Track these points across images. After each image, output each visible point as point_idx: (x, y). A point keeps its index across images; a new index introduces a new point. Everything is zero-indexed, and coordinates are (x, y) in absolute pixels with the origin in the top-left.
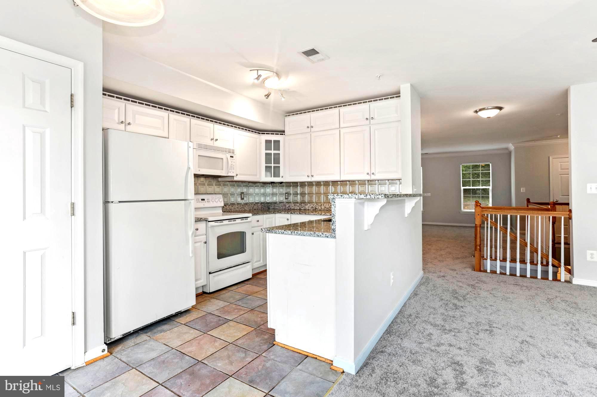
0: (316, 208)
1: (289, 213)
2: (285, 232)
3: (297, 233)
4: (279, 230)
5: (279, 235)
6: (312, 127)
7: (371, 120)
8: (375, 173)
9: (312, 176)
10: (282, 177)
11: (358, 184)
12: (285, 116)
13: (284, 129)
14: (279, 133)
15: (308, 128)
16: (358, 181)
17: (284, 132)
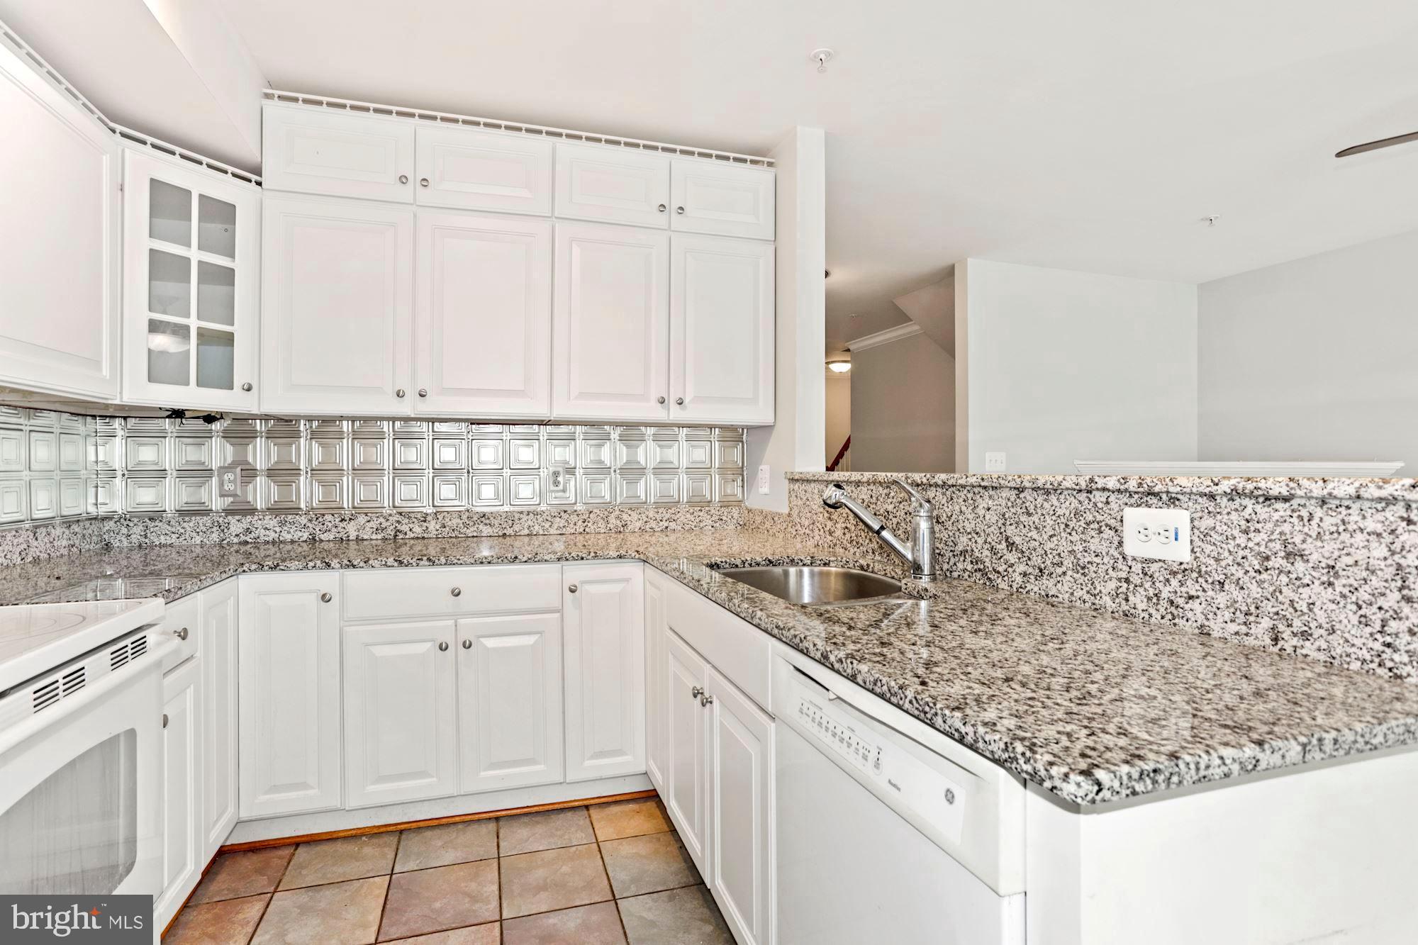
0: (400, 532)
1: (335, 563)
6: (425, 183)
7: (674, 216)
8: (687, 401)
9: (422, 396)
10: (249, 390)
11: (615, 435)
12: (268, 96)
13: (260, 160)
14: (230, 169)
15: (403, 183)
16: (616, 424)
17: (260, 175)
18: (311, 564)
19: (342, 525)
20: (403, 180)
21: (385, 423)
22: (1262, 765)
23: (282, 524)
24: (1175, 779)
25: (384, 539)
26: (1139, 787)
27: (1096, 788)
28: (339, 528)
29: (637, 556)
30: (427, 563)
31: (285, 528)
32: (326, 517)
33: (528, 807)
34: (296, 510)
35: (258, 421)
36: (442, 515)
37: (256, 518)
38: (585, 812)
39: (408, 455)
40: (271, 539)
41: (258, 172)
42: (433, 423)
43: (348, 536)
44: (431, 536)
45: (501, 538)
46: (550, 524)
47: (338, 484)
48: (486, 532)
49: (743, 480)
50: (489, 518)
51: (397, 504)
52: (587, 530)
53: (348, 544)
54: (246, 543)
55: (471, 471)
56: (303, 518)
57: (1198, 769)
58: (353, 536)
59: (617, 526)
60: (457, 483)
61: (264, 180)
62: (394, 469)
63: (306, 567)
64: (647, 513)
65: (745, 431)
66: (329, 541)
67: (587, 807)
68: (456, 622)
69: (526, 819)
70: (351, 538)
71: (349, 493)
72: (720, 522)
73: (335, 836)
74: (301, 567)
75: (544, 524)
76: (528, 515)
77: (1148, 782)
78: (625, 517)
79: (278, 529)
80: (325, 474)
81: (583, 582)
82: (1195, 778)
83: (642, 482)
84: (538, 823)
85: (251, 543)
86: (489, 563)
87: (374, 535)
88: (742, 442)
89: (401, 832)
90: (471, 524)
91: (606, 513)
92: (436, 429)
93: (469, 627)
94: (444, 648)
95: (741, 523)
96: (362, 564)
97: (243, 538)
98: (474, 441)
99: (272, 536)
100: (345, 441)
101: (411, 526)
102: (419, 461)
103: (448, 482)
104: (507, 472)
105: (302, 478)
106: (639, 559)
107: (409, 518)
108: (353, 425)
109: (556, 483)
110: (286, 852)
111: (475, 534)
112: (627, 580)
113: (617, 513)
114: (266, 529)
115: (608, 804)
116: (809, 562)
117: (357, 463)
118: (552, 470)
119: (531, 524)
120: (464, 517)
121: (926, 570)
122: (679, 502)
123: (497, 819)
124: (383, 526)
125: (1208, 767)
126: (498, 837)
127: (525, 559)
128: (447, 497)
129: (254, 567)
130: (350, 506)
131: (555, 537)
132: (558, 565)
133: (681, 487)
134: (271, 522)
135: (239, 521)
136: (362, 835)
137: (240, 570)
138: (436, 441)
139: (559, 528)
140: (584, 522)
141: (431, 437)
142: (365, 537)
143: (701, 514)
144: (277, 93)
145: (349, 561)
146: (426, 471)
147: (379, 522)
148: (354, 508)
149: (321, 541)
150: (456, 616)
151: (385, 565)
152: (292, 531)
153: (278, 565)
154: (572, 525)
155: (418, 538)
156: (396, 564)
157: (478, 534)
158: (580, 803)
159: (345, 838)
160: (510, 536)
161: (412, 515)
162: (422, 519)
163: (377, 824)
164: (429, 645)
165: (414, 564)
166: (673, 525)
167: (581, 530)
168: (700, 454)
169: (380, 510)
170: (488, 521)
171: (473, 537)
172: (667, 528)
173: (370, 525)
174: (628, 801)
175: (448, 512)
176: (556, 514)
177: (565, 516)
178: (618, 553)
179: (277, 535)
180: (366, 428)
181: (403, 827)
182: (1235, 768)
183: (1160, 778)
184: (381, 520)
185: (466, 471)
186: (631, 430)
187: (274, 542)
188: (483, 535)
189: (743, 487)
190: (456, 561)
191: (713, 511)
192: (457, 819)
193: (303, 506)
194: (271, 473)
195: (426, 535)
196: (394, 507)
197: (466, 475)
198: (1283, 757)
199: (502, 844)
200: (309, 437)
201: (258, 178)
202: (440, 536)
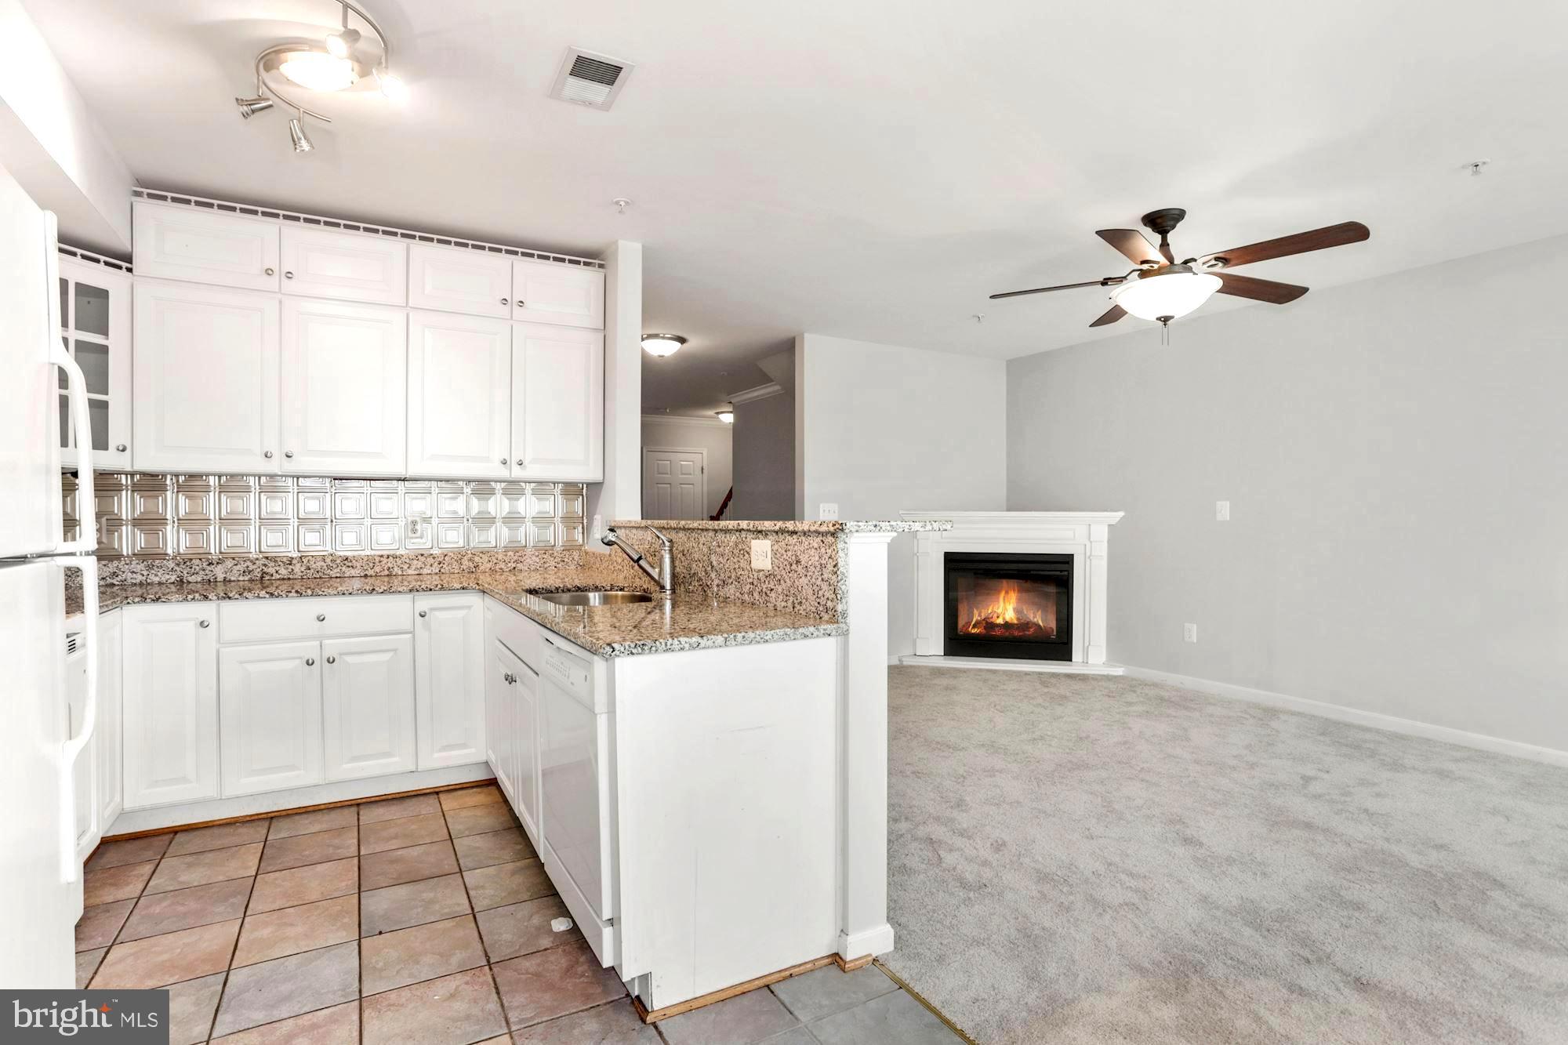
0: (267, 573)
1: (212, 596)
2: (703, 642)
3: (744, 637)
4: (681, 639)
5: (682, 653)
6: (290, 275)
7: (516, 307)
8: (526, 463)
9: (288, 456)
10: (123, 450)
11: (468, 490)
12: (138, 194)
13: (130, 250)
14: (103, 258)
15: (269, 274)
16: (469, 481)
17: (131, 263)
18: (190, 597)
19: (209, 568)
20: (269, 272)
21: (252, 479)
22: (702, 645)
23: (150, 568)
24: (654, 649)
25: (251, 581)
26: (634, 651)
27: (612, 650)
28: (207, 571)
29: (477, 587)
30: (295, 595)
31: (153, 572)
32: (194, 561)
33: (385, 795)
34: (164, 556)
35: (123, 477)
36: (307, 558)
37: (123, 563)
38: (436, 796)
39: (274, 506)
40: (138, 581)
41: (128, 259)
42: (298, 478)
43: (216, 578)
44: (296, 577)
45: (363, 579)
46: (408, 565)
47: (205, 532)
48: (348, 573)
49: (583, 528)
50: (351, 561)
51: (263, 550)
52: (442, 570)
53: (216, 586)
54: (113, 585)
55: (334, 520)
56: (170, 562)
57: (666, 645)
58: (220, 577)
59: (469, 568)
60: (321, 531)
61: (134, 267)
62: (260, 519)
63: (186, 599)
64: (496, 556)
65: (585, 486)
66: (196, 582)
67: (437, 793)
68: (321, 643)
69: (384, 803)
70: (218, 579)
71: (216, 541)
72: (563, 563)
73: (210, 824)
74: (181, 599)
75: (402, 566)
76: (388, 558)
77: (639, 649)
78: (477, 559)
79: (145, 573)
80: (193, 522)
81: (432, 609)
82: (665, 649)
83: (493, 529)
84: (393, 804)
85: (118, 585)
86: (350, 594)
87: (241, 576)
88: (583, 495)
89: (272, 818)
90: (335, 566)
91: (460, 556)
92: (300, 484)
93: (332, 647)
94: (310, 663)
95: (581, 564)
96: (237, 596)
97: (109, 581)
98: (337, 495)
99: (139, 578)
100: (212, 494)
101: (277, 568)
102: (284, 512)
103: (313, 531)
104: (368, 522)
105: (169, 528)
106: (479, 589)
107: (276, 561)
108: (220, 481)
109: (414, 531)
110: (167, 838)
111: (338, 575)
112: (469, 607)
113: (470, 555)
114: (133, 572)
115: (455, 790)
116: (609, 588)
117: (224, 513)
118: (410, 519)
119: (391, 566)
120: (328, 560)
121: (668, 587)
122: (526, 546)
123: (358, 805)
124: (250, 569)
125: (672, 645)
126: (358, 815)
127: (381, 590)
128: (311, 543)
129: (137, 600)
130: (217, 551)
131: (413, 577)
132: (410, 596)
133: (528, 533)
134: (138, 566)
135: (105, 565)
136: (235, 823)
137: (125, 602)
138: (300, 494)
139: (416, 569)
140: (439, 564)
141: (296, 491)
142: (233, 579)
143: (545, 557)
144: (146, 191)
145: (225, 594)
146: (291, 521)
147: (246, 565)
148: (221, 553)
149: (189, 582)
150: (320, 638)
151: (258, 597)
152: (159, 574)
153: (160, 598)
154: (428, 567)
155: (283, 579)
156: (267, 596)
157: (342, 575)
158: (432, 790)
159: (220, 825)
160: (371, 576)
161: (278, 559)
162: (288, 562)
163: (249, 814)
164: (297, 662)
165: (284, 595)
166: (520, 566)
167: (437, 571)
168: (547, 506)
169: (246, 555)
170: (350, 564)
171: (337, 577)
172: (514, 568)
173: (238, 567)
174: (473, 787)
175: (313, 556)
176: (414, 557)
177: (422, 559)
178: (461, 585)
179: (144, 578)
180: (232, 483)
181: (273, 815)
182: (687, 646)
183: (646, 648)
184: (249, 563)
185: (329, 520)
186: (482, 487)
187: (141, 584)
188: (346, 575)
189: (583, 533)
190: (321, 593)
191: (556, 554)
192: (323, 807)
193: (170, 551)
194: (137, 522)
195: (291, 576)
196: (260, 552)
197: (329, 524)
198: (714, 642)
199: (361, 818)
200: (175, 490)
201: (129, 265)
202: (305, 577)
